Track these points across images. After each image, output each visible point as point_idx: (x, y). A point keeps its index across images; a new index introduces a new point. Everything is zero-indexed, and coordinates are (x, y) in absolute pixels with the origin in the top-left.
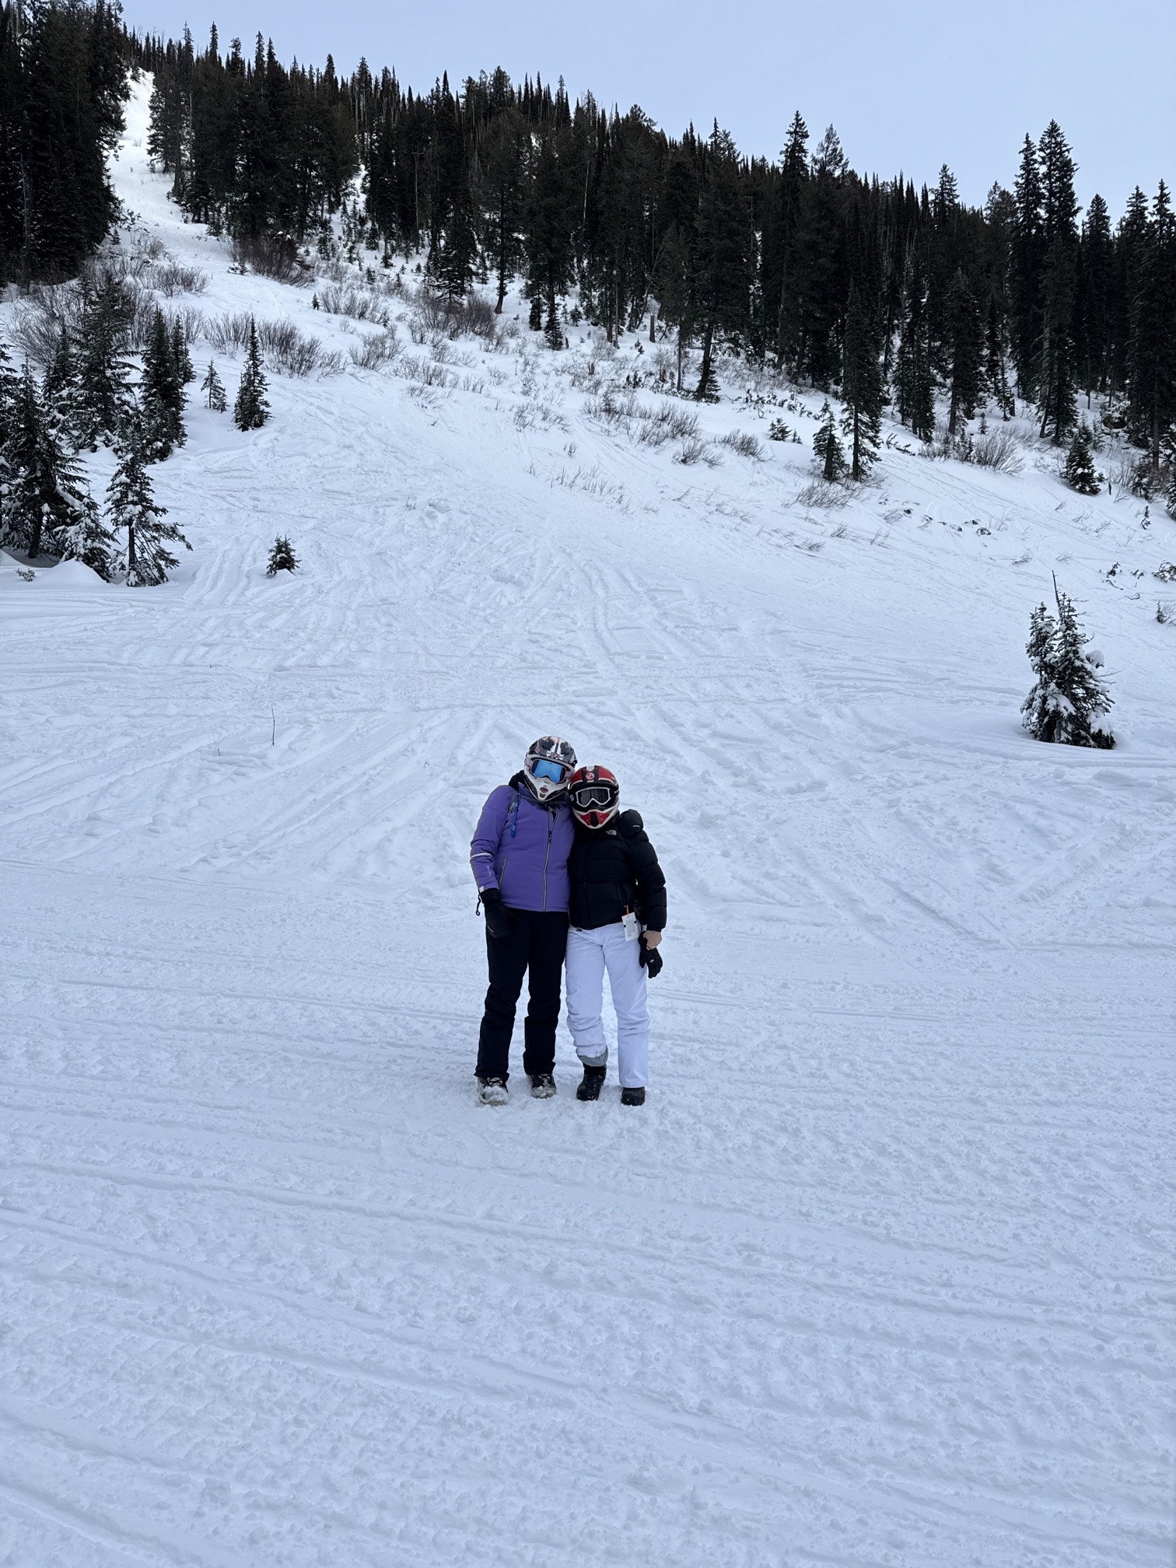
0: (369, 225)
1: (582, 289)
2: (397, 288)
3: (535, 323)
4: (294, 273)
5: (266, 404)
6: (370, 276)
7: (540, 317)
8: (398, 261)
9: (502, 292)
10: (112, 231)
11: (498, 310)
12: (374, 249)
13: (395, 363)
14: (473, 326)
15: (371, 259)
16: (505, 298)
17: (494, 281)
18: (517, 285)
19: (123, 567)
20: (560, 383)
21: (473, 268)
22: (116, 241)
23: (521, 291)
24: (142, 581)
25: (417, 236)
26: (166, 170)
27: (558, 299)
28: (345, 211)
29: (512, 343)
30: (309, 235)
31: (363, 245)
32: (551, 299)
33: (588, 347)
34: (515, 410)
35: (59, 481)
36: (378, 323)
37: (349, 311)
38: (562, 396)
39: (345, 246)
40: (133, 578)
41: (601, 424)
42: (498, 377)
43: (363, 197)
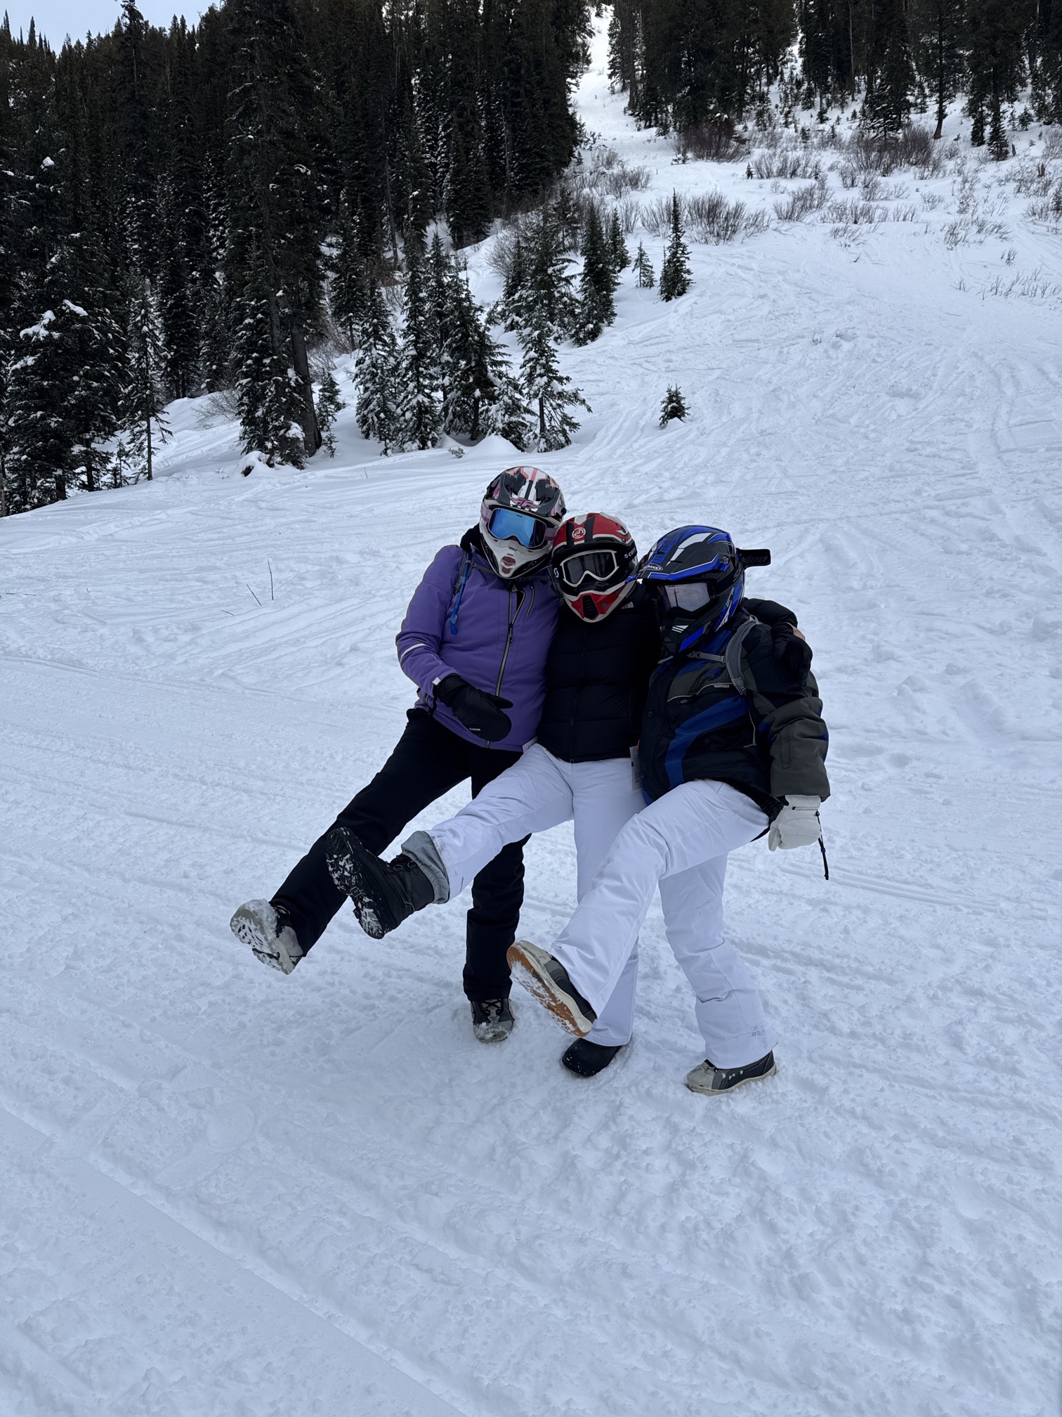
0: (805, 86)
1: (1034, 89)
2: (832, 140)
3: (977, 139)
4: (731, 151)
5: (688, 272)
6: (805, 135)
7: (983, 131)
8: (833, 114)
9: (941, 115)
10: (576, 154)
11: (937, 135)
12: (810, 108)
13: (824, 211)
14: (909, 156)
15: (806, 118)
16: (944, 121)
17: (933, 107)
18: (957, 106)
19: (536, 436)
20: (1003, 193)
21: (911, 99)
22: (580, 162)
23: (963, 109)
24: (550, 447)
25: (853, 84)
26: (623, 89)
27: (1005, 106)
28: (782, 79)
29: (950, 165)
30: (747, 111)
31: (800, 107)
32: (995, 107)
33: (1038, 150)
34: (947, 229)
35: (489, 368)
36: (810, 177)
37: (781, 173)
38: (1004, 206)
39: (781, 113)
40: (543, 445)
41: (1047, 223)
42: (932, 202)
43: (800, 61)
